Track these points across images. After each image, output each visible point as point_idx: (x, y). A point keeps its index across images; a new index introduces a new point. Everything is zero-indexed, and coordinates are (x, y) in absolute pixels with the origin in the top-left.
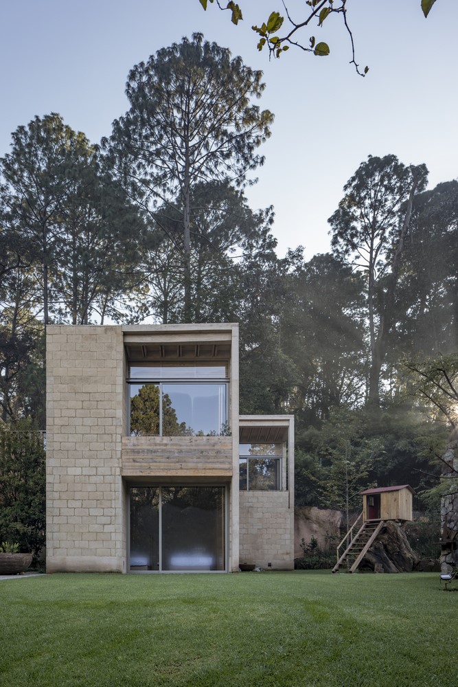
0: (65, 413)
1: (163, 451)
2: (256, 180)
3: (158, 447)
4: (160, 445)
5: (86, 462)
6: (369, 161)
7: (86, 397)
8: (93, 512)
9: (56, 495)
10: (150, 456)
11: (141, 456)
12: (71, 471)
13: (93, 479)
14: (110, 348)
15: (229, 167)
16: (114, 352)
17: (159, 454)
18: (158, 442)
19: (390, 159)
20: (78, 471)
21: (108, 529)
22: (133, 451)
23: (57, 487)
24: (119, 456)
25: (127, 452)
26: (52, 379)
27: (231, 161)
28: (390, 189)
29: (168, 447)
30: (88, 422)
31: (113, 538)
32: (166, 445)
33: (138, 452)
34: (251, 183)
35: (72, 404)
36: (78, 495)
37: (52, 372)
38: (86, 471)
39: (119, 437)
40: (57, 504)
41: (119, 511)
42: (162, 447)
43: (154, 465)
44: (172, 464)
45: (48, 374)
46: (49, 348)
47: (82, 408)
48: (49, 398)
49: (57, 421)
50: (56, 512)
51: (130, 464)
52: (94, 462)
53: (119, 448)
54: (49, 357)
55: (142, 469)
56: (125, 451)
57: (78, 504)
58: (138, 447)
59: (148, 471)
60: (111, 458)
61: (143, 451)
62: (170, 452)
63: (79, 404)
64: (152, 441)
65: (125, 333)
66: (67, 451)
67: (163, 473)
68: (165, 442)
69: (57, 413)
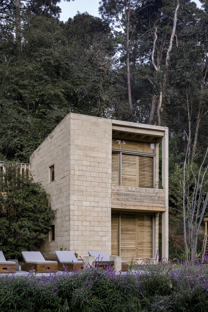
0: (81, 168)
1: (132, 195)
3: (130, 193)
4: (131, 191)
5: (92, 198)
7: (92, 159)
8: (96, 229)
9: (76, 218)
10: (126, 198)
11: (121, 197)
12: (85, 204)
13: (96, 209)
14: (105, 132)
16: (107, 135)
17: (130, 197)
18: (130, 189)
20: (88, 204)
21: (104, 239)
22: (117, 194)
23: (76, 213)
24: (110, 196)
26: (74, 146)
29: (135, 193)
32: (134, 191)
33: (120, 195)
35: (85, 163)
36: (88, 219)
37: (73, 142)
38: (92, 204)
39: (110, 185)
40: (76, 223)
41: (110, 228)
42: (132, 193)
43: (128, 203)
44: (137, 203)
45: (71, 143)
46: (72, 127)
47: (90, 166)
48: (72, 157)
49: (77, 173)
50: (76, 228)
51: (116, 201)
52: (97, 199)
53: (110, 192)
54: (72, 132)
55: (122, 204)
56: (113, 194)
57: (88, 224)
58: (120, 192)
59: (125, 206)
60: (106, 197)
61: (122, 194)
62: (136, 196)
63: (89, 164)
64: (127, 189)
65: (113, 125)
66: (82, 191)
67: (132, 208)
68: (133, 190)
69: (76, 168)
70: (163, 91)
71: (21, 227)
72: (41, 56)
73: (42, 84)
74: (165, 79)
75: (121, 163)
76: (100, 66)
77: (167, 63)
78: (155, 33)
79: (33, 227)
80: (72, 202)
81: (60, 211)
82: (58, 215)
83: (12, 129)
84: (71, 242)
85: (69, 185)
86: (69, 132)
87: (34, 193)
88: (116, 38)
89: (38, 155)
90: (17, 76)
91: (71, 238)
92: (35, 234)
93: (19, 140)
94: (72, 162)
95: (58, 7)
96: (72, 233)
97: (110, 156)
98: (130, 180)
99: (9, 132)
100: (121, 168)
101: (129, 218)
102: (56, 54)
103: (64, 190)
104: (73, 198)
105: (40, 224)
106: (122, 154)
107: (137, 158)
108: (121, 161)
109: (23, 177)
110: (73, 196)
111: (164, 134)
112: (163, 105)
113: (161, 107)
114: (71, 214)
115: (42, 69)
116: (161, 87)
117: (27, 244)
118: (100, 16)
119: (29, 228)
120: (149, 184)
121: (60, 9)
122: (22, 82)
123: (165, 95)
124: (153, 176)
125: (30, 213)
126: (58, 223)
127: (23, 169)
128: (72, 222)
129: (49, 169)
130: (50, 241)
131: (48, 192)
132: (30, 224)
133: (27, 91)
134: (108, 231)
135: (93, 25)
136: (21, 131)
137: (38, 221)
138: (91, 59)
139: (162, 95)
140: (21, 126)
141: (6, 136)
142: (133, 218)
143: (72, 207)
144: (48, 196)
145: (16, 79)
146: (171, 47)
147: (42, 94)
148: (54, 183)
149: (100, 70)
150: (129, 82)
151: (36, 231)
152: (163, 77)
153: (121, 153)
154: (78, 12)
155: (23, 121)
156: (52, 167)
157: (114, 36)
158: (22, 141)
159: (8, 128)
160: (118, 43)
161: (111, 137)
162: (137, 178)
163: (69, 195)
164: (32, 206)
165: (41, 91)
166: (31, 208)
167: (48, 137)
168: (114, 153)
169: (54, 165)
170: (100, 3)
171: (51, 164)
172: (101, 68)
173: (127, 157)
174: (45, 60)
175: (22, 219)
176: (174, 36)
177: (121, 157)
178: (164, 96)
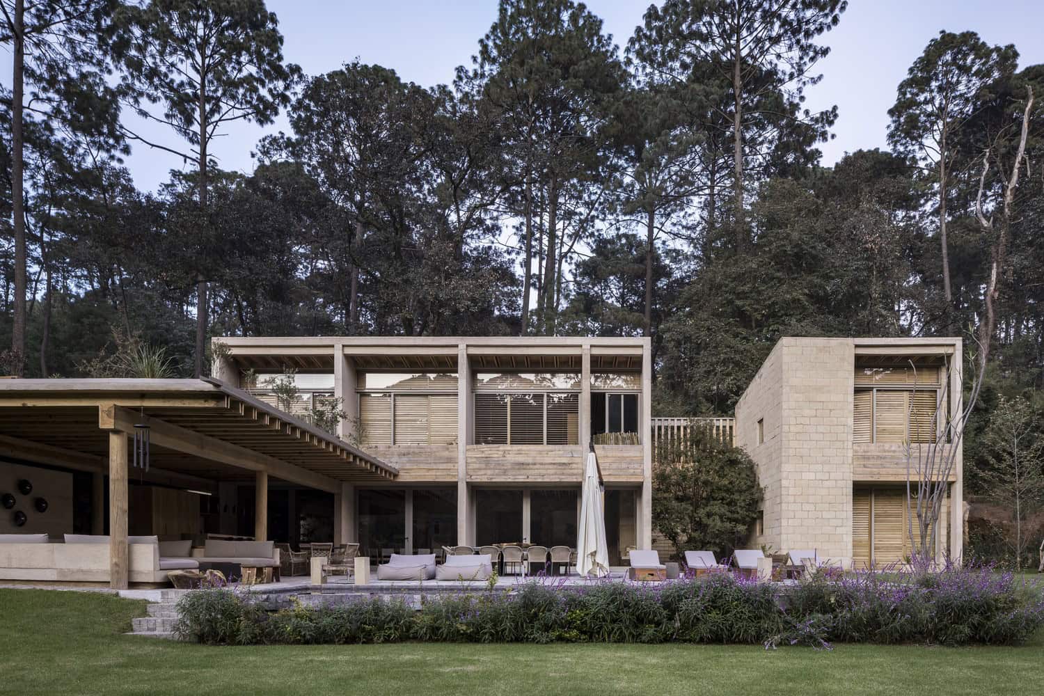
0: (800, 420)
1: (892, 457)
2: (820, 77)
3: (887, 454)
4: (889, 451)
5: (819, 467)
6: (941, 38)
7: (819, 406)
8: (826, 515)
9: (791, 499)
10: (879, 462)
11: (872, 462)
12: (806, 476)
13: (827, 484)
14: (843, 359)
15: (779, 56)
16: (846, 364)
17: (888, 460)
18: (887, 448)
19: (969, 37)
20: (812, 476)
21: (839, 530)
22: (864, 458)
23: (792, 491)
24: (850, 461)
25: (858, 458)
26: (788, 388)
27: (782, 48)
28: (964, 70)
29: (896, 454)
30: (821, 429)
31: (845, 540)
32: (894, 451)
33: (869, 458)
34: (814, 81)
35: (807, 412)
36: (811, 499)
37: (787, 382)
38: (819, 476)
39: (850, 443)
40: (792, 507)
41: (851, 514)
42: (890, 454)
43: (883, 471)
44: (901, 470)
45: (784, 384)
46: (786, 359)
47: (816, 416)
48: (785, 406)
49: (792, 429)
50: (792, 514)
51: (861, 470)
52: (827, 468)
53: (850, 454)
54: (784, 367)
55: (872, 474)
56: (856, 457)
57: (812, 507)
58: (869, 454)
59: (877, 476)
60: (843, 463)
61: (873, 458)
62: (898, 458)
63: (813, 412)
64: (881, 448)
65: (857, 346)
66: (802, 457)
67: (891, 479)
68: (893, 449)
69: (793, 421)
70: (998, 262)
71: (709, 515)
72: (771, 243)
73: (772, 287)
74: (1003, 240)
75: (875, 405)
76: (866, 242)
77: (1006, 210)
78: (985, 161)
79: (729, 514)
80: (784, 475)
81: (770, 489)
82: (767, 496)
83: (724, 362)
84: (784, 537)
85: (781, 449)
86: (781, 366)
87: (733, 463)
88: (929, 174)
89: (745, 404)
90: (734, 279)
91: (783, 531)
92: (728, 525)
93: (734, 379)
94: (785, 413)
95: (817, 150)
96: (784, 523)
97: (851, 397)
98: (892, 432)
99: (719, 369)
100: (875, 415)
101: (889, 495)
102: (795, 235)
103: (774, 456)
104: (786, 468)
105: (739, 509)
106: (877, 390)
107: (906, 394)
108: (875, 403)
109: (718, 440)
110: (787, 465)
111: (955, 350)
112: (998, 286)
113: (995, 290)
114: (783, 493)
115: (772, 263)
116: (994, 254)
117: (717, 541)
118: (889, 149)
119: (721, 517)
120: (928, 437)
121: (820, 153)
122: (740, 289)
123: (1003, 267)
124: (935, 423)
125: (724, 494)
126: (767, 507)
127: (718, 427)
128: (784, 506)
129: (757, 425)
130: (758, 534)
131: (755, 459)
132: (724, 510)
133: (748, 302)
134: (847, 518)
135: (877, 166)
136: (737, 364)
137: (736, 505)
138: (852, 233)
139: (998, 268)
140: (738, 357)
141: (715, 375)
142: (897, 495)
143: (784, 483)
144: (755, 467)
145: (731, 285)
146: (1015, 178)
147: (773, 303)
148: (763, 446)
149: (866, 250)
150: (944, 251)
151: (730, 520)
152: (998, 237)
153: (875, 390)
154: (846, 153)
155: (742, 349)
156: (761, 422)
157: (926, 172)
158: (738, 381)
159: (717, 363)
160: (934, 182)
161: (852, 368)
162: (905, 427)
163: (780, 464)
164: (727, 482)
165: (770, 298)
166: (725, 486)
167: (757, 376)
168: (858, 391)
169: (762, 420)
170: (888, 127)
171: (759, 418)
172: (869, 245)
173: (886, 395)
174: (778, 247)
175: (712, 502)
176: (1023, 158)
177: (875, 396)
178: (1001, 270)
